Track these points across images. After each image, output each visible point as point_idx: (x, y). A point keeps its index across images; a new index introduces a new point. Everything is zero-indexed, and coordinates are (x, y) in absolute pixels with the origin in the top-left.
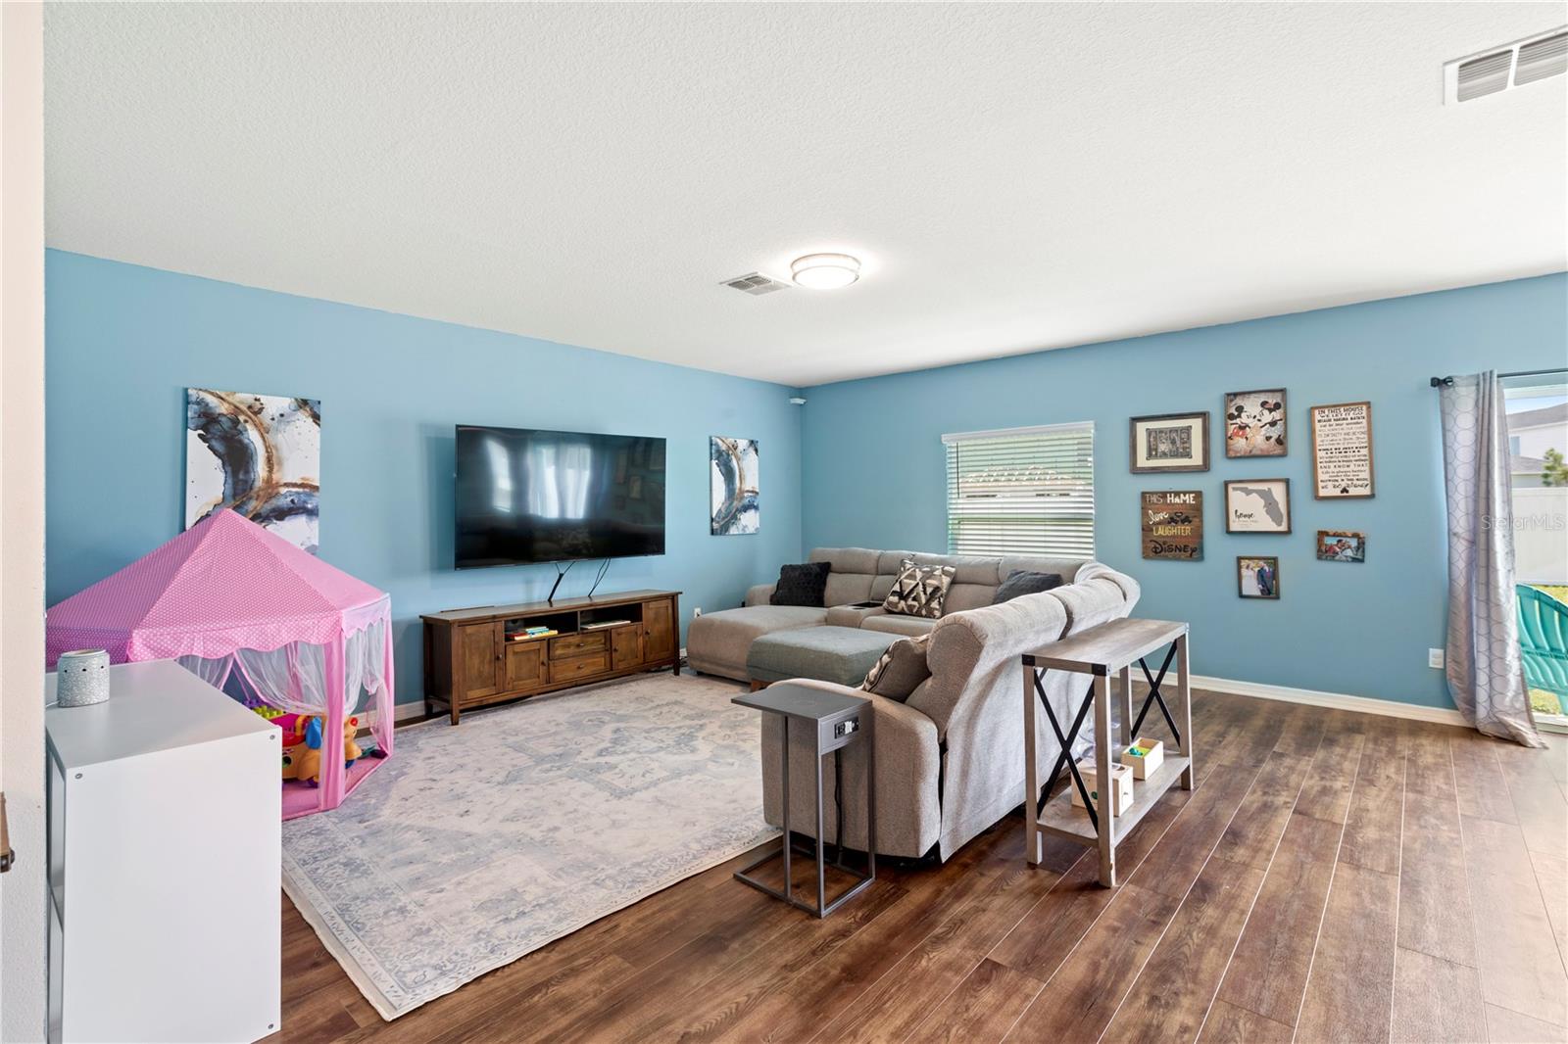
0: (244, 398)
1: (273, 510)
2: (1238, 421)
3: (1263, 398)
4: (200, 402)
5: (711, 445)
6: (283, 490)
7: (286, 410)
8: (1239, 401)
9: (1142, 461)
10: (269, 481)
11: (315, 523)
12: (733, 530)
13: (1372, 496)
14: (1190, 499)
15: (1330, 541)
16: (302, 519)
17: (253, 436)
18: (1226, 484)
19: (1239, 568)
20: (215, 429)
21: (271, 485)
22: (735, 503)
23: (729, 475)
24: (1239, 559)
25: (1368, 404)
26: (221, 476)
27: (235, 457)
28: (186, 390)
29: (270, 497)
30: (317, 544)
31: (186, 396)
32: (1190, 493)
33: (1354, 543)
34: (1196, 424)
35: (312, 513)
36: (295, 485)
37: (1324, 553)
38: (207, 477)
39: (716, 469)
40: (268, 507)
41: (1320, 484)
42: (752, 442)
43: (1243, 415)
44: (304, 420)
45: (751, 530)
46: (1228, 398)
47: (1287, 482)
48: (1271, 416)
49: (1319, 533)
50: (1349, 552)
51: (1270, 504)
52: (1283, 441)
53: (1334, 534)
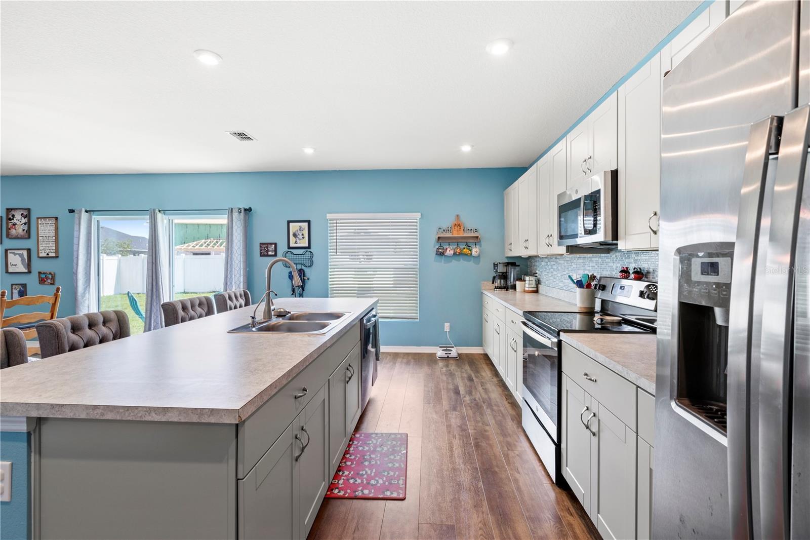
2: (12, 221)
3: (22, 212)
8: (13, 212)
13: (57, 257)
15: (43, 276)
18: (6, 251)
19: (12, 289)
24: (12, 285)
25: (56, 218)
33: (50, 277)
37: (42, 281)
41: (40, 251)
43: (15, 219)
46: (9, 210)
47: (29, 251)
48: (24, 220)
49: (40, 273)
50: (49, 281)
51: (23, 260)
52: (29, 231)
53: (44, 273)
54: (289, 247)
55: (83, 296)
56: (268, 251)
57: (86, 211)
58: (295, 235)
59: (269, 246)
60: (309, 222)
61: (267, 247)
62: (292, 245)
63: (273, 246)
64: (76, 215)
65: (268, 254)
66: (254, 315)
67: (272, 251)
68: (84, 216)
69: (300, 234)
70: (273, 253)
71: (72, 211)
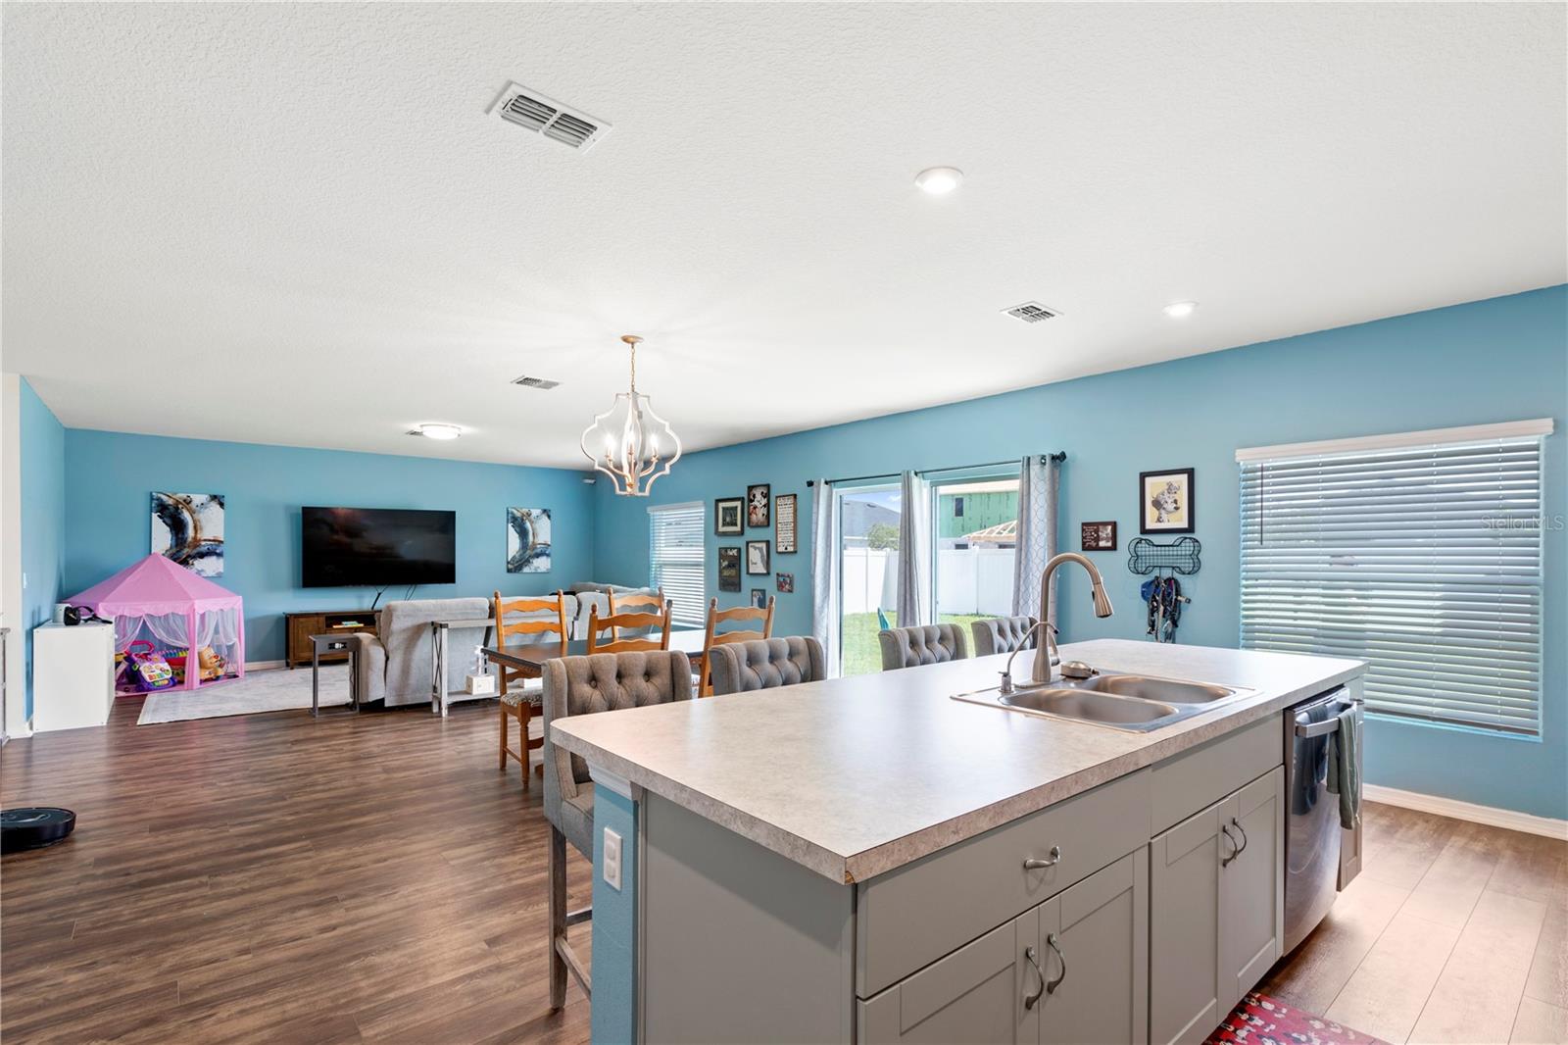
0: (182, 496)
1: (198, 553)
4: (159, 499)
5: (508, 513)
6: (203, 543)
7: (204, 501)
8: (754, 491)
9: (721, 529)
10: (195, 538)
11: (221, 560)
12: (526, 570)
13: (795, 552)
14: (735, 552)
16: (214, 558)
17: (186, 515)
18: (748, 543)
19: (752, 593)
20: (167, 512)
21: (196, 542)
22: (528, 552)
23: (523, 533)
24: (753, 590)
25: (795, 496)
26: (169, 536)
27: (177, 526)
28: (151, 493)
29: (196, 546)
30: (222, 571)
31: (151, 496)
32: (734, 548)
33: (789, 581)
34: (738, 504)
35: (219, 555)
36: (210, 540)
37: (780, 587)
38: (162, 537)
39: (511, 530)
40: (195, 551)
41: (779, 544)
42: (545, 511)
44: (215, 507)
45: (543, 569)
46: (751, 488)
47: (768, 543)
48: (764, 501)
49: (778, 574)
50: (787, 586)
51: (762, 556)
52: (768, 517)
53: (782, 576)
54: (1144, 531)
55: (821, 612)
56: (1097, 539)
57: (826, 483)
58: (1157, 504)
59: (1101, 527)
60: (1190, 473)
61: (1097, 531)
62: (1149, 526)
63: (1110, 527)
64: (814, 487)
65: (1098, 544)
66: (1009, 669)
67: (1107, 540)
68: (824, 488)
69: (1169, 501)
70: (1109, 544)
71: (810, 484)
